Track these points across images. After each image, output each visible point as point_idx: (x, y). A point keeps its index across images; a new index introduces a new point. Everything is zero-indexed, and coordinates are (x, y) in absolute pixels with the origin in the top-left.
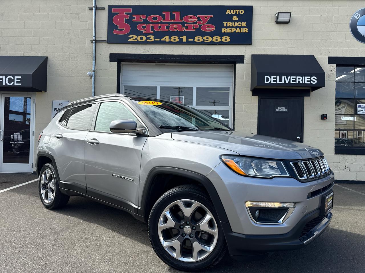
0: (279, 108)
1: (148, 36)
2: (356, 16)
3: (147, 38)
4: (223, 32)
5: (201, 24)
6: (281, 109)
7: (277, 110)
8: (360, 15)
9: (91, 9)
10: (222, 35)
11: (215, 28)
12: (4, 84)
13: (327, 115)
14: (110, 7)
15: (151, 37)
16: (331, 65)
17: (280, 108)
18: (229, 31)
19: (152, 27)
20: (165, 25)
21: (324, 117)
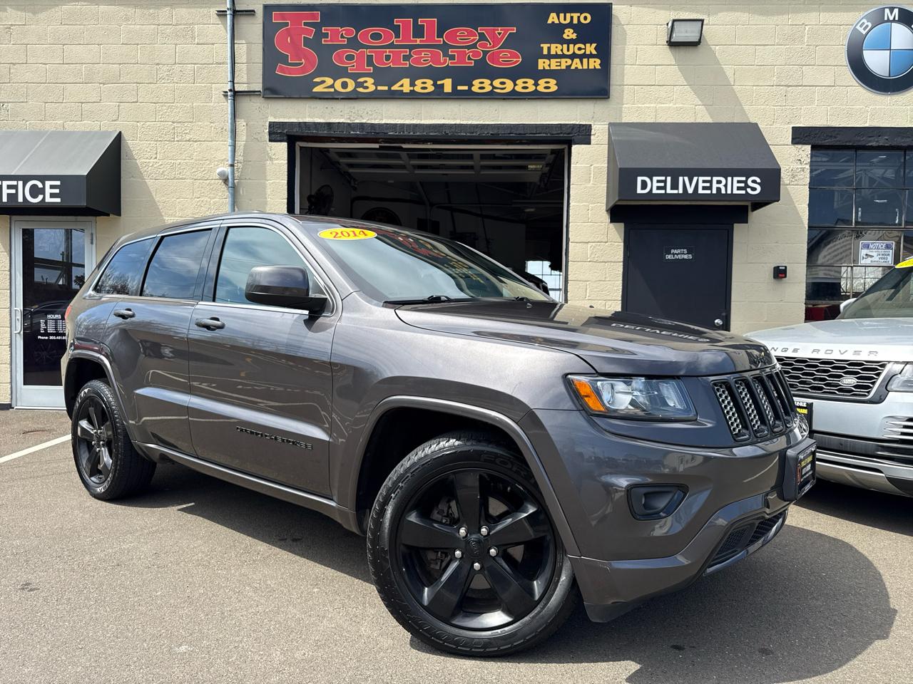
0: (672, 251)
1: (361, 80)
2: (861, 26)
3: (359, 85)
4: (540, 67)
5: (488, 48)
6: (677, 254)
7: (669, 257)
8: (870, 25)
9: (222, 14)
10: (537, 75)
11: (521, 60)
12: (20, 199)
13: (786, 267)
14: (268, 9)
15: (366, 82)
16: (800, 146)
17: (676, 251)
18: (554, 64)
19: (370, 58)
20: (402, 52)
21: (779, 273)
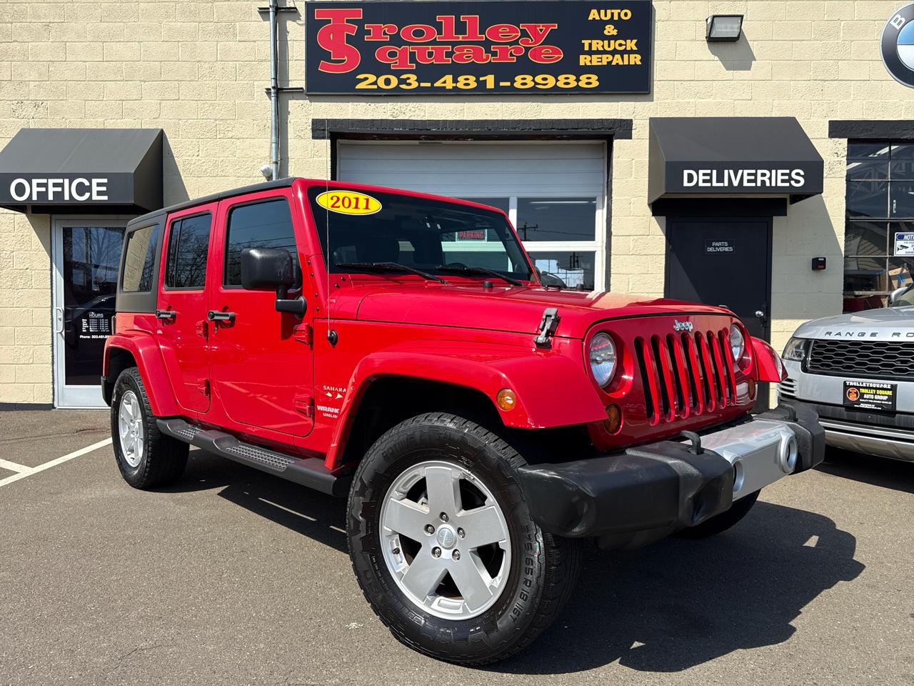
0: (713, 244)
1: (404, 77)
3: (402, 81)
4: (582, 63)
5: (531, 44)
6: (718, 247)
7: (711, 249)
8: (904, 20)
9: (264, 11)
10: (579, 71)
11: (562, 56)
12: (67, 197)
13: (825, 258)
14: (311, 6)
15: (409, 78)
16: (836, 139)
17: (717, 244)
18: (595, 60)
19: (412, 54)
20: (444, 49)
21: (818, 264)
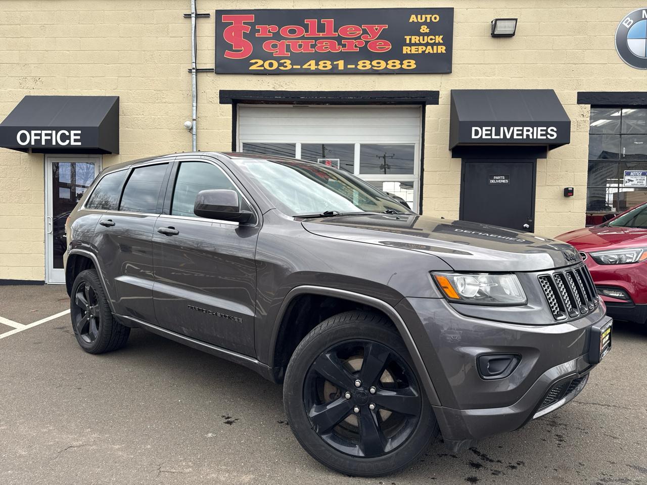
0: (495, 177)
1: (282, 61)
2: (626, 22)
3: (280, 65)
4: (404, 52)
5: (369, 39)
6: (498, 180)
7: (492, 181)
8: (632, 21)
9: (188, 16)
10: (402, 57)
11: (391, 47)
12: (54, 143)
13: (573, 188)
14: (219, 13)
15: (285, 63)
16: (583, 105)
17: (497, 178)
18: (414, 50)
19: (288, 46)
20: (310, 42)
21: (568, 193)
